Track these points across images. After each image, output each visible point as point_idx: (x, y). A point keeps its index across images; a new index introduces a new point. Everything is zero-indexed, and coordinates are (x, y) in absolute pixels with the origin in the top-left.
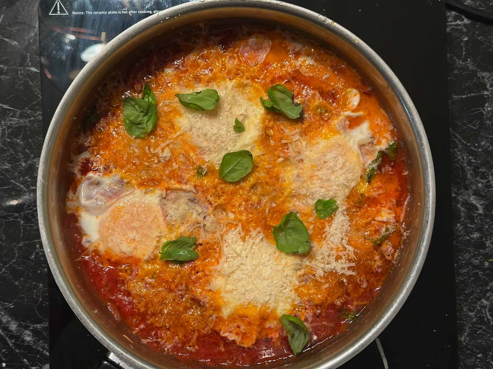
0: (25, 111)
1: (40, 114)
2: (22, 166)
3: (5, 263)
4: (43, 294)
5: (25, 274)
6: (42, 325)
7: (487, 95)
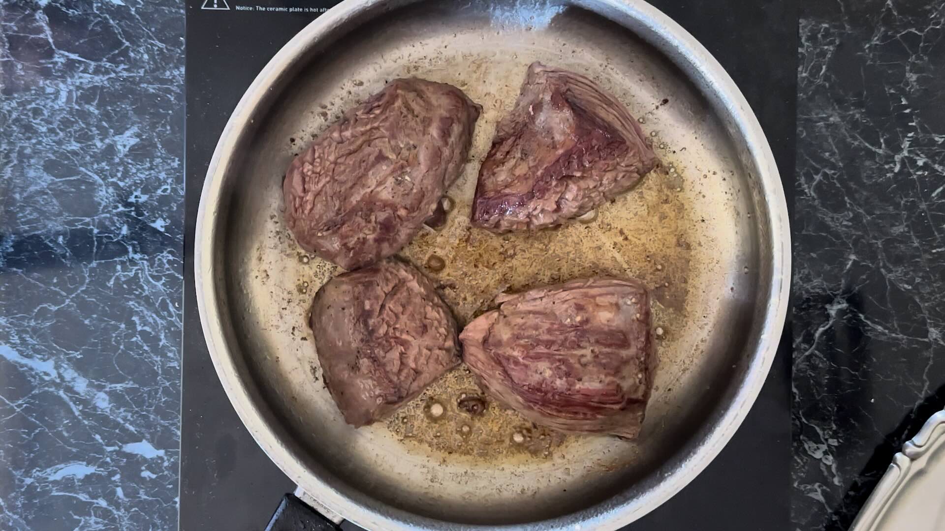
0: (103, 64)
1: (124, 69)
2: (95, 145)
3: (69, 292)
4: (125, 338)
5: (100, 308)
6: (124, 385)
7: (801, 53)
